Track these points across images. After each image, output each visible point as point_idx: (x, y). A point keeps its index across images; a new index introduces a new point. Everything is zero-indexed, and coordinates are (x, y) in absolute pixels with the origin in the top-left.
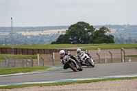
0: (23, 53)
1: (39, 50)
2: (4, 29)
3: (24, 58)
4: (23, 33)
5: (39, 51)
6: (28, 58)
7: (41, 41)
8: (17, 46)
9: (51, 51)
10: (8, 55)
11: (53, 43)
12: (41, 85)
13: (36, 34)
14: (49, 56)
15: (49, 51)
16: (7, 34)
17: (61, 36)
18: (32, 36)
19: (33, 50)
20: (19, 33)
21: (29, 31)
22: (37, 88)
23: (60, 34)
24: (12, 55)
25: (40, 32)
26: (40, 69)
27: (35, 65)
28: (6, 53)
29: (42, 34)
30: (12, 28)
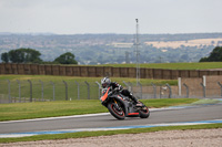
0: (155, 77)
1: (180, 71)
2: (125, 38)
3: (157, 84)
4: (156, 45)
5: (181, 73)
6: (163, 84)
7: (185, 57)
8: (146, 64)
9: (200, 74)
10: (131, 80)
11: (203, 60)
12: (184, 129)
13: (175, 45)
14: (197, 81)
15: (196, 74)
16: (129, 45)
17: (217, 48)
18: (169, 49)
19: (171, 71)
20: (149, 43)
21: (165, 41)
22: (178, 134)
23: (215, 45)
24: (138, 80)
25: (183, 43)
26: (182, 102)
27: (173, 95)
28: (128, 75)
29: (186, 45)
30: (137, 36)
